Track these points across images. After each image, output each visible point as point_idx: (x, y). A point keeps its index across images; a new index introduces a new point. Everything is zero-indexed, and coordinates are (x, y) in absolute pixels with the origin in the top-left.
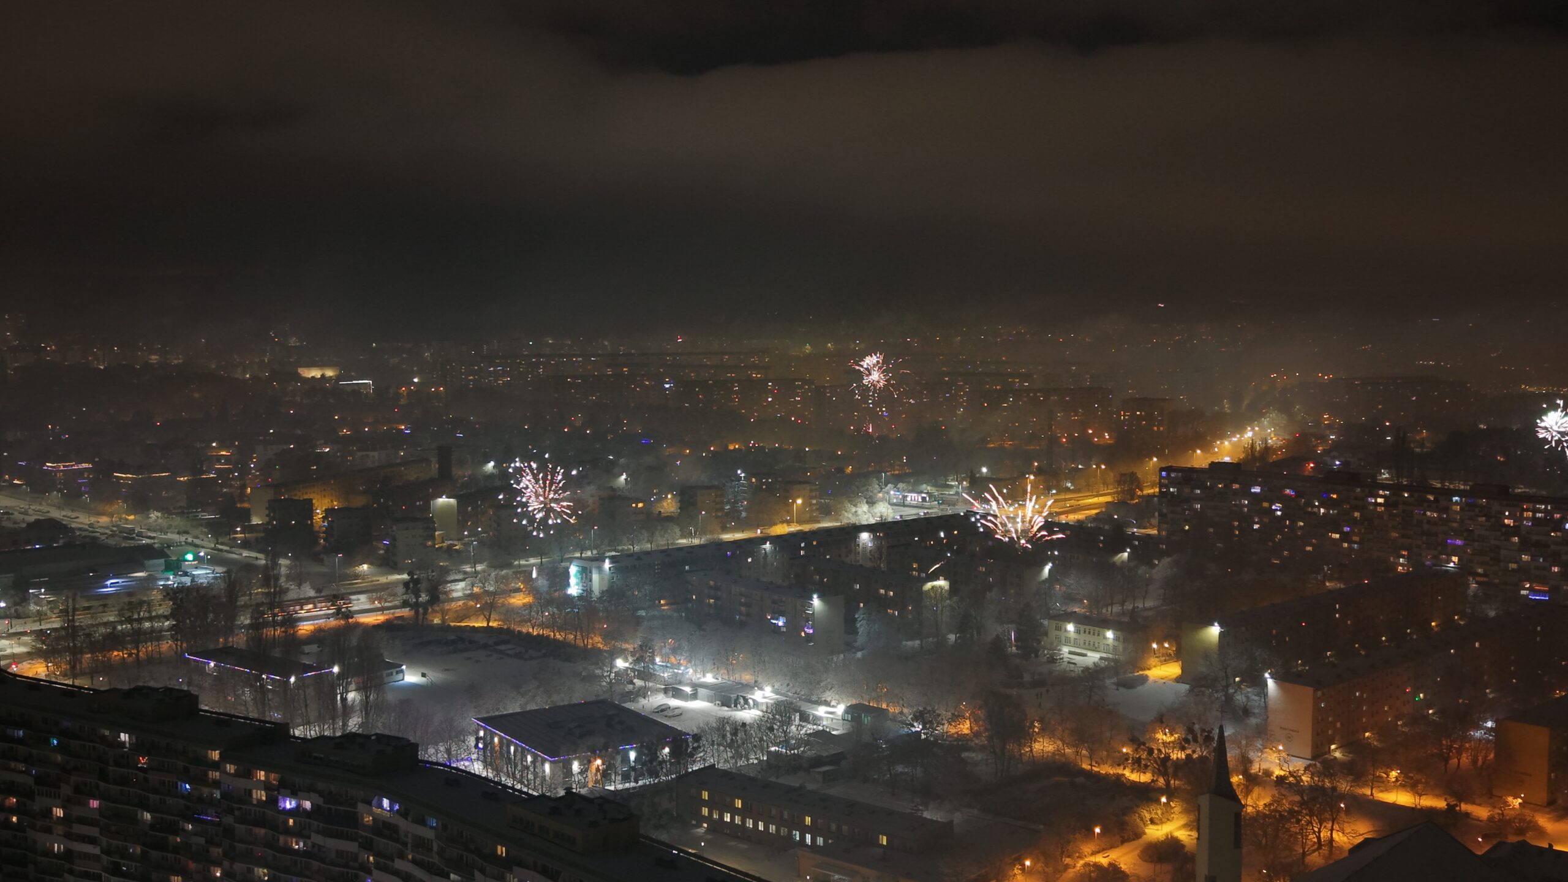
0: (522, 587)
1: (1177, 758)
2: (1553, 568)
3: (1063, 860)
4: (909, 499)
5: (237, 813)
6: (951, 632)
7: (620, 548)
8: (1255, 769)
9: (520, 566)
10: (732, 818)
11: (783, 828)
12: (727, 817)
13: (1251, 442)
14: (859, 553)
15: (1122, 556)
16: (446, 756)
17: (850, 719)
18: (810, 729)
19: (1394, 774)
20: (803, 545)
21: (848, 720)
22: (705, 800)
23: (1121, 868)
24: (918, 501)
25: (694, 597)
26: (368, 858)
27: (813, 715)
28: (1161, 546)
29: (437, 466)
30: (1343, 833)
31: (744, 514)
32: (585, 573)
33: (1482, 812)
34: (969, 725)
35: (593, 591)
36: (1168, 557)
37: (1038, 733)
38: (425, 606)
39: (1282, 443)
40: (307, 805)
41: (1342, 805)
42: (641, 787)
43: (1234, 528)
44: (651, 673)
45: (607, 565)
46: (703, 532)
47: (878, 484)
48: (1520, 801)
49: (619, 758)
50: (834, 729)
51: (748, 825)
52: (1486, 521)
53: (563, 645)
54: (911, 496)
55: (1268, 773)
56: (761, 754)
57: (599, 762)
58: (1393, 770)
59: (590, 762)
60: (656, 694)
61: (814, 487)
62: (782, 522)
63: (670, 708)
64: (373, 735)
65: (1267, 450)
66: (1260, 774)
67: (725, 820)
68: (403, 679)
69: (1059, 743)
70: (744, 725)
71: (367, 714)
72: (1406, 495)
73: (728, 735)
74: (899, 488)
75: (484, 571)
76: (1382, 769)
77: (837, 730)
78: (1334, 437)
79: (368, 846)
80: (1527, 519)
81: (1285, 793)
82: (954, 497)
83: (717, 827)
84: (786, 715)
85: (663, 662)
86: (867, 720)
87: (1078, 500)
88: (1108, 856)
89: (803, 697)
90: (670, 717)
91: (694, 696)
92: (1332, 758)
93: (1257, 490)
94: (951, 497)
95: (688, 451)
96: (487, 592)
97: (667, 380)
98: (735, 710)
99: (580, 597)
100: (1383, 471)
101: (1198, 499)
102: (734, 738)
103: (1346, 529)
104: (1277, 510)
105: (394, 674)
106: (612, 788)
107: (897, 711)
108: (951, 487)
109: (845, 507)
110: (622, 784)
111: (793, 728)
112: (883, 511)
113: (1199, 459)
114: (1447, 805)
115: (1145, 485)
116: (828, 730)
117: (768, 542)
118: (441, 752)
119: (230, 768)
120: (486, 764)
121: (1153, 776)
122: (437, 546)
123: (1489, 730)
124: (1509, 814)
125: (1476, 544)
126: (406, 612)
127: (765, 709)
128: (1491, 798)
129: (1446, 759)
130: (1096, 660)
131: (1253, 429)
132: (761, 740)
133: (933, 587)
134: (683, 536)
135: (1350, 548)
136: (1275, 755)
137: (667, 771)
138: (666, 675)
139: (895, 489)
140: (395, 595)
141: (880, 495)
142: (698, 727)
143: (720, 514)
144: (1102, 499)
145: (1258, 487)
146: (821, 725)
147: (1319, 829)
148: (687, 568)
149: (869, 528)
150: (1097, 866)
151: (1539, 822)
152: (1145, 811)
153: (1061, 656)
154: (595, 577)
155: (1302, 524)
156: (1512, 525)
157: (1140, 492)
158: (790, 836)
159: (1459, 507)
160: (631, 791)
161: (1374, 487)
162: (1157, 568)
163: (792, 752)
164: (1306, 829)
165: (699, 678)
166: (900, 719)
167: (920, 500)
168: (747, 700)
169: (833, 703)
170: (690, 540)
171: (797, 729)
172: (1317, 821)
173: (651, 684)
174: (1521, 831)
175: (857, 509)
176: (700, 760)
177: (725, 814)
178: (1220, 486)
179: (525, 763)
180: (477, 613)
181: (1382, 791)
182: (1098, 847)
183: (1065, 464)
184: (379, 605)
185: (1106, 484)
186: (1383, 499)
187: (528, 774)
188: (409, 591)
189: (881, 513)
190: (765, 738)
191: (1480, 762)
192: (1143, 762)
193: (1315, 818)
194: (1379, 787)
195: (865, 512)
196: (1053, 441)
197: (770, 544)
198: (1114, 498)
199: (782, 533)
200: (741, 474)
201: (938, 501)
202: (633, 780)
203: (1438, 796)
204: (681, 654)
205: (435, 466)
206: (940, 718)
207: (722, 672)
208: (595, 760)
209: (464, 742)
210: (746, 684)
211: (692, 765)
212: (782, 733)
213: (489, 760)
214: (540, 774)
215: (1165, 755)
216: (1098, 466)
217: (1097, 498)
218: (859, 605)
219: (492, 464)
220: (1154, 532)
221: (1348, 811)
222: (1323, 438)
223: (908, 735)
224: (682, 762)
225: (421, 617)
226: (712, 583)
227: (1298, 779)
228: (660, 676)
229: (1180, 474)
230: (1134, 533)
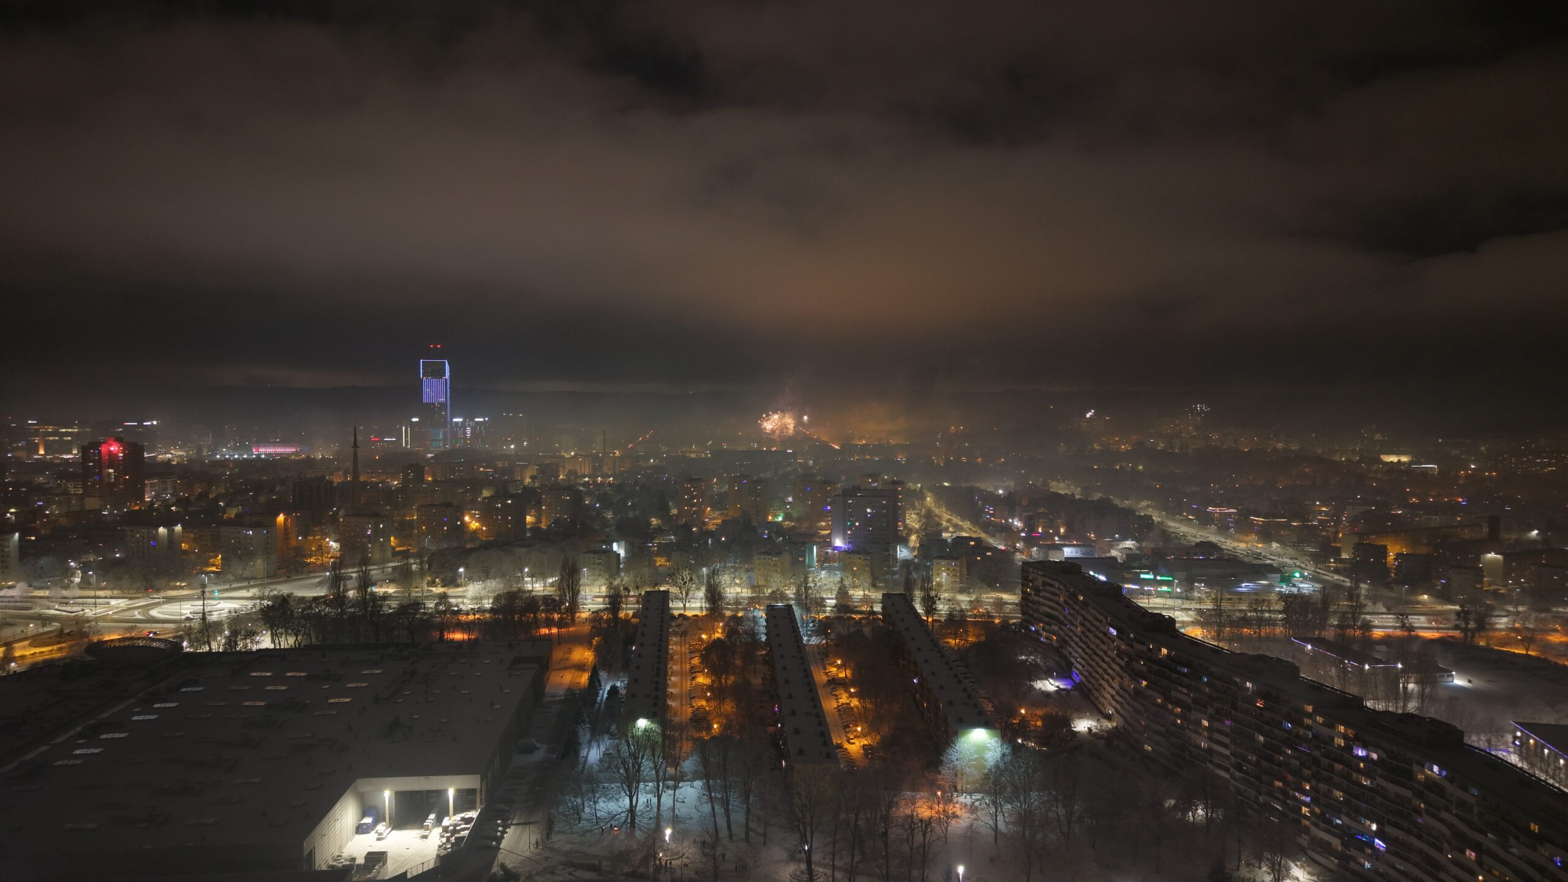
0: (1559, 629)
5: (1322, 750)
9: (1558, 612)
16: (1486, 744)
26: (1420, 805)
29: (1487, 530)
38: (1473, 631)
40: (1375, 756)
64: (1428, 718)
68: (1453, 682)
71: (1423, 701)
75: (1524, 612)
79: (1420, 796)
96: (1528, 629)
105: (1445, 676)
118: (1482, 740)
119: (1319, 719)
120: (1522, 758)
122: (1484, 589)
126: (1456, 633)
140: (1448, 620)
179: (1557, 765)
180: (1517, 643)
184: (1435, 626)
187: (1559, 773)
188: (1461, 619)
205: (1485, 530)
209: (1502, 737)
213: (1524, 755)
219: (1536, 532)
225: (1469, 639)
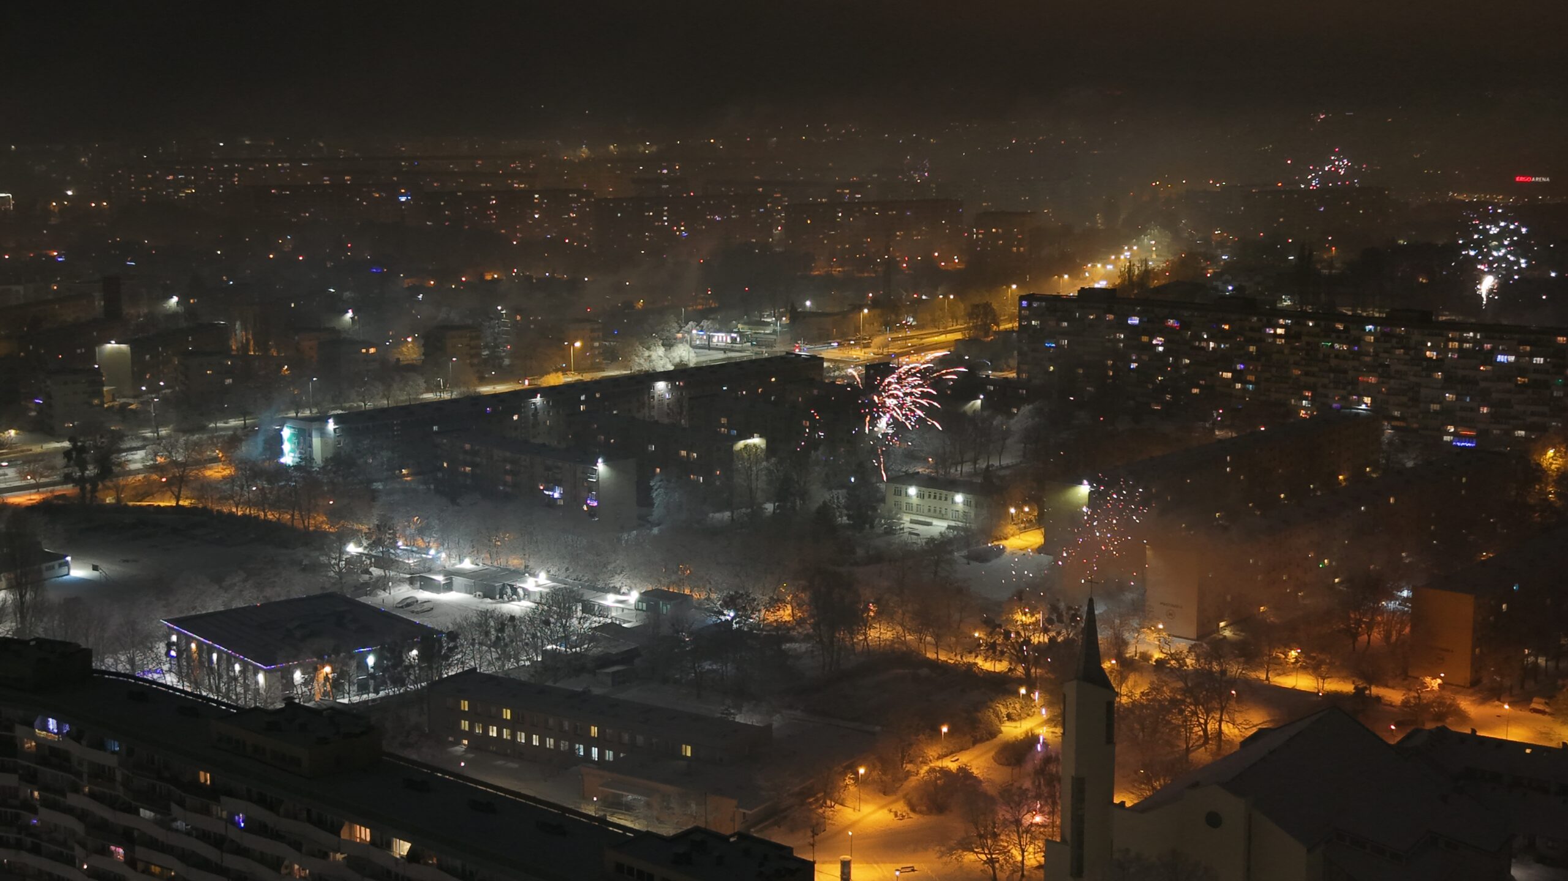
0: (220, 455)
1: (1039, 642)
2: (1482, 410)
3: (904, 766)
4: (715, 340)
6: (768, 500)
7: (347, 405)
8: (1130, 652)
9: (216, 429)
10: (500, 732)
11: (563, 742)
12: (493, 731)
13: (1128, 264)
14: (653, 407)
15: (974, 404)
16: (128, 667)
17: (644, 608)
18: (595, 622)
19: (1293, 654)
20: (583, 398)
21: (642, 610)
22: (464, 711)
23: (973, 773)
24: (726, 342)
25: (445, 465)
26: (32, 794)
27: (600, 605)
28: (1020, 391)
29: (102, 303)
30: (1234, 724)
31: (507, 362)
32: (303, 439)
33: (1395, 696)
34: (790, 611)
35: (314, 459)
36: (1028, 405)
37: (873, 618)
38: (94, 481)
39: (1165, 265)
41: (1233, 692)
42: (382, 698)
43: (1107, 368)
44: (392, 559)
45: (331, 426)
46: (451, 384)
47: (677, 322)
48: (1439, 681)
49: (354, 664)
50: (625, 622)
51: (519, 740)
52: (1405, 354)
53: (278, 526)
54: (718, 337)
55: (1145, 657)
56: (534, 654)
57: (327, 669)
58: (1291, 650)
59: (316, 670)
60: (399, 585)
61: (596, 326)
62: (556, 371)
63: (417, 601)
64: (32, 640)
65: (1147, 273)
66: (1137, 658)
67: (491, 734)
68: (68, 574)
69: (899, 628)
70: (512, 618)
71: (23, 617)
72: (1311, 324)
73: (493, 632)
74: (703, 327)
75: (169, 436)
76: (1279, 648)
77: (629, 622)
78: (1226, 257)
79: (31, 778)
80: (1453, 350)
81: (1166, 679)
82: (771, 337)
83: (480, 744)
84: (565, 606)
85: (407, 546)
86: (666, 608)
87: (922, 339)
88: (958, 760)
89: (587, 584)
90: (417, 613)
91: (448, 587)
92: (1221, 637)
93: (1135, 321)
94: (768, 336)
95: (432, 283)
96: (175, 463)
97: (403, 191)
98: (501, 603)
99: (297, 467)
100: (1284, 297)
101: (1064, 333)
102: (500, 635)
103: (1240, 367)
104: (1158, 345)
105: (57, 567)
106: (346, 701)
107: (703, 597)
108: (768, 324)
109: (635, 350)
110: (358, 695)
111: (575, 621)
112: (683, 355)
113: (1067, 285)
114: (1355, 688)
115: (1002, 318)
116: (618, 622)
117: (539, 395)
118: (122, 662)
120: (180, 675)
121: (1011, 664)
122: (106, 406)
123: (1406, 600)
124: (1427, 697)
125: (1392, 382)
126: (68, 489)
127: (538, 599)
128: (1405, 679)
129: (1355, 636)
130: (943, 529)
131: (1130, 249)
132: (534, 636)
133: (746, 446)
134: (428, 390)
135: (1243, 389)
136: (1154, 635)
137: (415, 677)
138: (411, 561)
139: (698, 328)
140: (53, 468)
141: (680, 335)
142: (454, 623)
143: (475, 361)
144: (951, 337)
145: (1136, 318)
146: (609, 616)
147: (1206, 721)
148: (435, 428)
149: (665, 376)
150: (945, 772)
151: (1461, 706)
152: (1000, 706)
153: (902, 526)
154: (316, 441)
155: (1187, 361)
156: (1434, 358)
157: (995, 327)
158: (572, 750)
159: (1372, 338)
160: (370, 704)
161: (1272, 316)
162: (1016, 419)
163: (574, 650)
164: (1191, 721)
165: (454, 564)
166: (707, 606)
167: (729, 341)
168: (516, 589)
169: (624, 590)
170: (438, 394)
171: (580, 623)
172: (1203, 711)
173: (392, 573)
174: (1440, 717)
175: (651, 353)
176: (457, 664)
177: (491, 727)
178: (1092, 317)
179: (232, 674)
180: (163, 489)
181: (1279, 675)
182: (945, 750)
183: (905, 294)
184: (33, 481)
185: (955, 318)
186: (1283, 330)
187: (236, 686)
188: (72, 462)
189: (680, 357)
190: (539, 634)
191: (1394, 638)
192: (999, 648)
193: (1201, 707)
194: (1276, 670)
195: (661, 357)
196: (891, 265)
197: (541, 397)
198: (965, 335)
199: (557, 384)
200: (502, 310)
201: (751, 342)
202: (372, 690)
203: (1344, 679)
204: (431, 536)
205: (99, 303)
206: (756, 603)
207: (483, 556)
208: (324, 667)
209: (151, 649)
210: (514, 571)
211: (448, 669)
212: (560, 627)
213: (185, 670)
214: (252, 687)
215: (1025, 639)
216: (946, 296)
217: (944, 336)
218: (655, 471)
219: (175, 299)
220: (1012, 375)
221: (1239, 699)
222: (1213, 259)
223: (716, 625)
224: (435, 666)
225: (88, 496)
226: (467, 446)
227: (1181, 661)
228: (405, 563)
229: (1044, 304)
230: (988, 376)
